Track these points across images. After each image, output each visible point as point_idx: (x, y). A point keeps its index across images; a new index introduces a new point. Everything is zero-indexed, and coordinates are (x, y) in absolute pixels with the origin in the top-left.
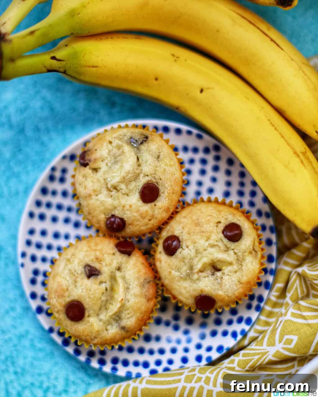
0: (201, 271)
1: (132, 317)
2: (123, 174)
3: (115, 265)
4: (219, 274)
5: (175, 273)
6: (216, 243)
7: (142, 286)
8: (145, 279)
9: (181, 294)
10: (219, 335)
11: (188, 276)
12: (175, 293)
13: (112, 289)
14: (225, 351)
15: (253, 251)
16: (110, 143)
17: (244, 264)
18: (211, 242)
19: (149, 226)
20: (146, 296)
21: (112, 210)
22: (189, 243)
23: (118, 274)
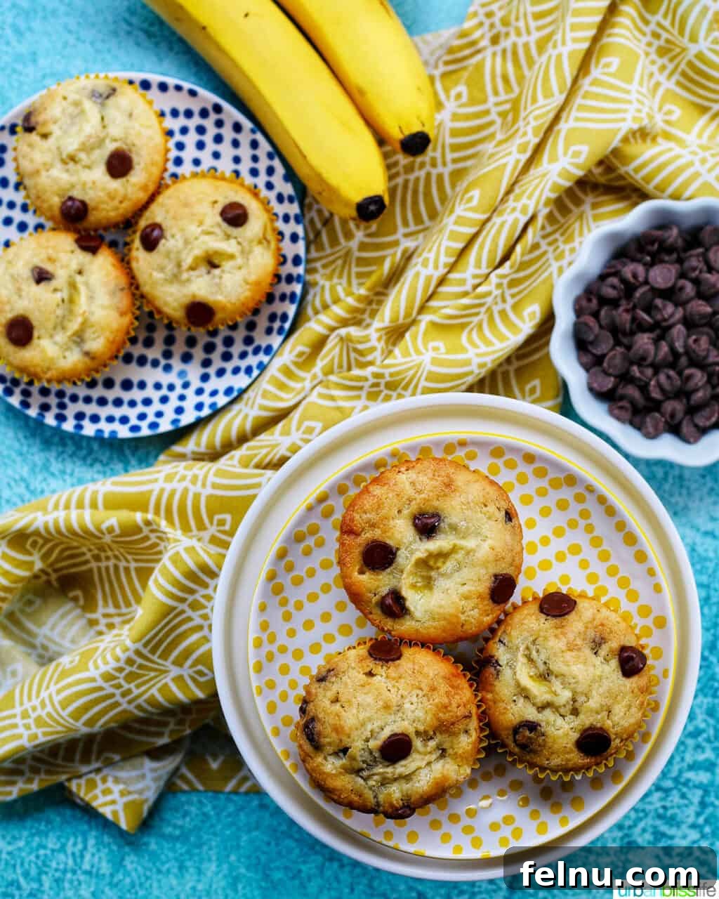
0: (192, 268)
1: (98, 337)
2: (82, 138)
3: (74, 266)
4: (216, 272)
5: (158, 276)
6: (212, 230)
7: (112, 294)
8: (116, 285)
9: (166, 304)
10: (228, 374)
11: (175, 278)
12: (159, 303)
13: (71, 301)
14: (235, 394)
15: (263, 240)
16: (65, 98)
17: (250, 257)
18: (204, 228)
19: (121, 211)
20: (118, 308)
21: (68, 190)
22: (174, 231)
23: (79, 279)
